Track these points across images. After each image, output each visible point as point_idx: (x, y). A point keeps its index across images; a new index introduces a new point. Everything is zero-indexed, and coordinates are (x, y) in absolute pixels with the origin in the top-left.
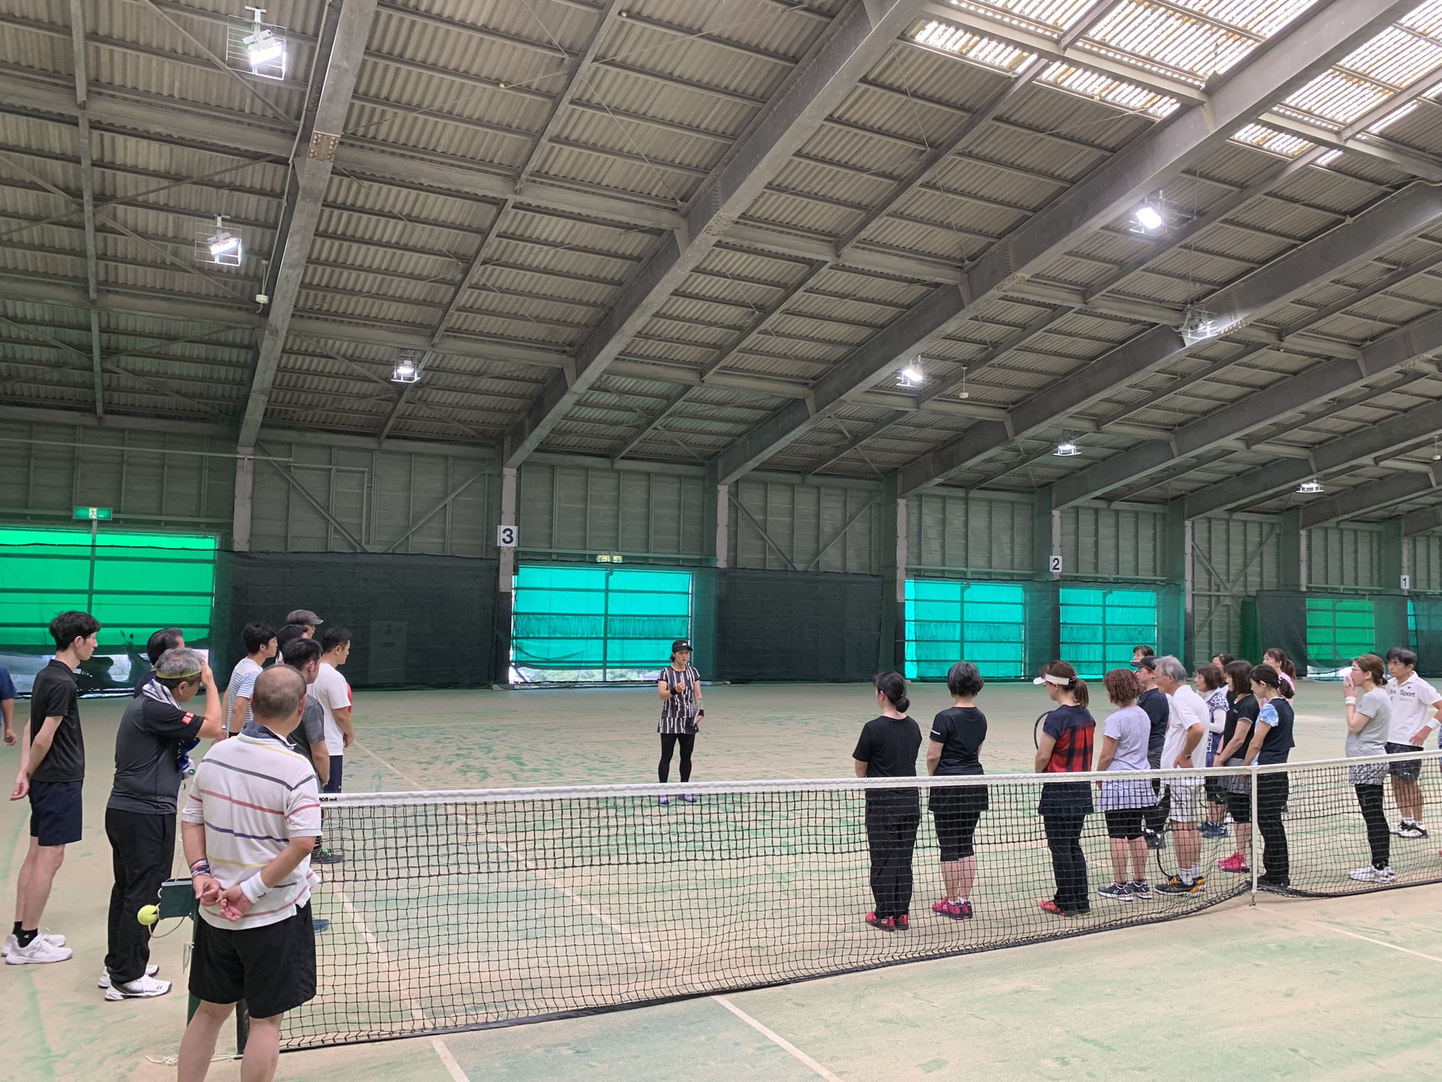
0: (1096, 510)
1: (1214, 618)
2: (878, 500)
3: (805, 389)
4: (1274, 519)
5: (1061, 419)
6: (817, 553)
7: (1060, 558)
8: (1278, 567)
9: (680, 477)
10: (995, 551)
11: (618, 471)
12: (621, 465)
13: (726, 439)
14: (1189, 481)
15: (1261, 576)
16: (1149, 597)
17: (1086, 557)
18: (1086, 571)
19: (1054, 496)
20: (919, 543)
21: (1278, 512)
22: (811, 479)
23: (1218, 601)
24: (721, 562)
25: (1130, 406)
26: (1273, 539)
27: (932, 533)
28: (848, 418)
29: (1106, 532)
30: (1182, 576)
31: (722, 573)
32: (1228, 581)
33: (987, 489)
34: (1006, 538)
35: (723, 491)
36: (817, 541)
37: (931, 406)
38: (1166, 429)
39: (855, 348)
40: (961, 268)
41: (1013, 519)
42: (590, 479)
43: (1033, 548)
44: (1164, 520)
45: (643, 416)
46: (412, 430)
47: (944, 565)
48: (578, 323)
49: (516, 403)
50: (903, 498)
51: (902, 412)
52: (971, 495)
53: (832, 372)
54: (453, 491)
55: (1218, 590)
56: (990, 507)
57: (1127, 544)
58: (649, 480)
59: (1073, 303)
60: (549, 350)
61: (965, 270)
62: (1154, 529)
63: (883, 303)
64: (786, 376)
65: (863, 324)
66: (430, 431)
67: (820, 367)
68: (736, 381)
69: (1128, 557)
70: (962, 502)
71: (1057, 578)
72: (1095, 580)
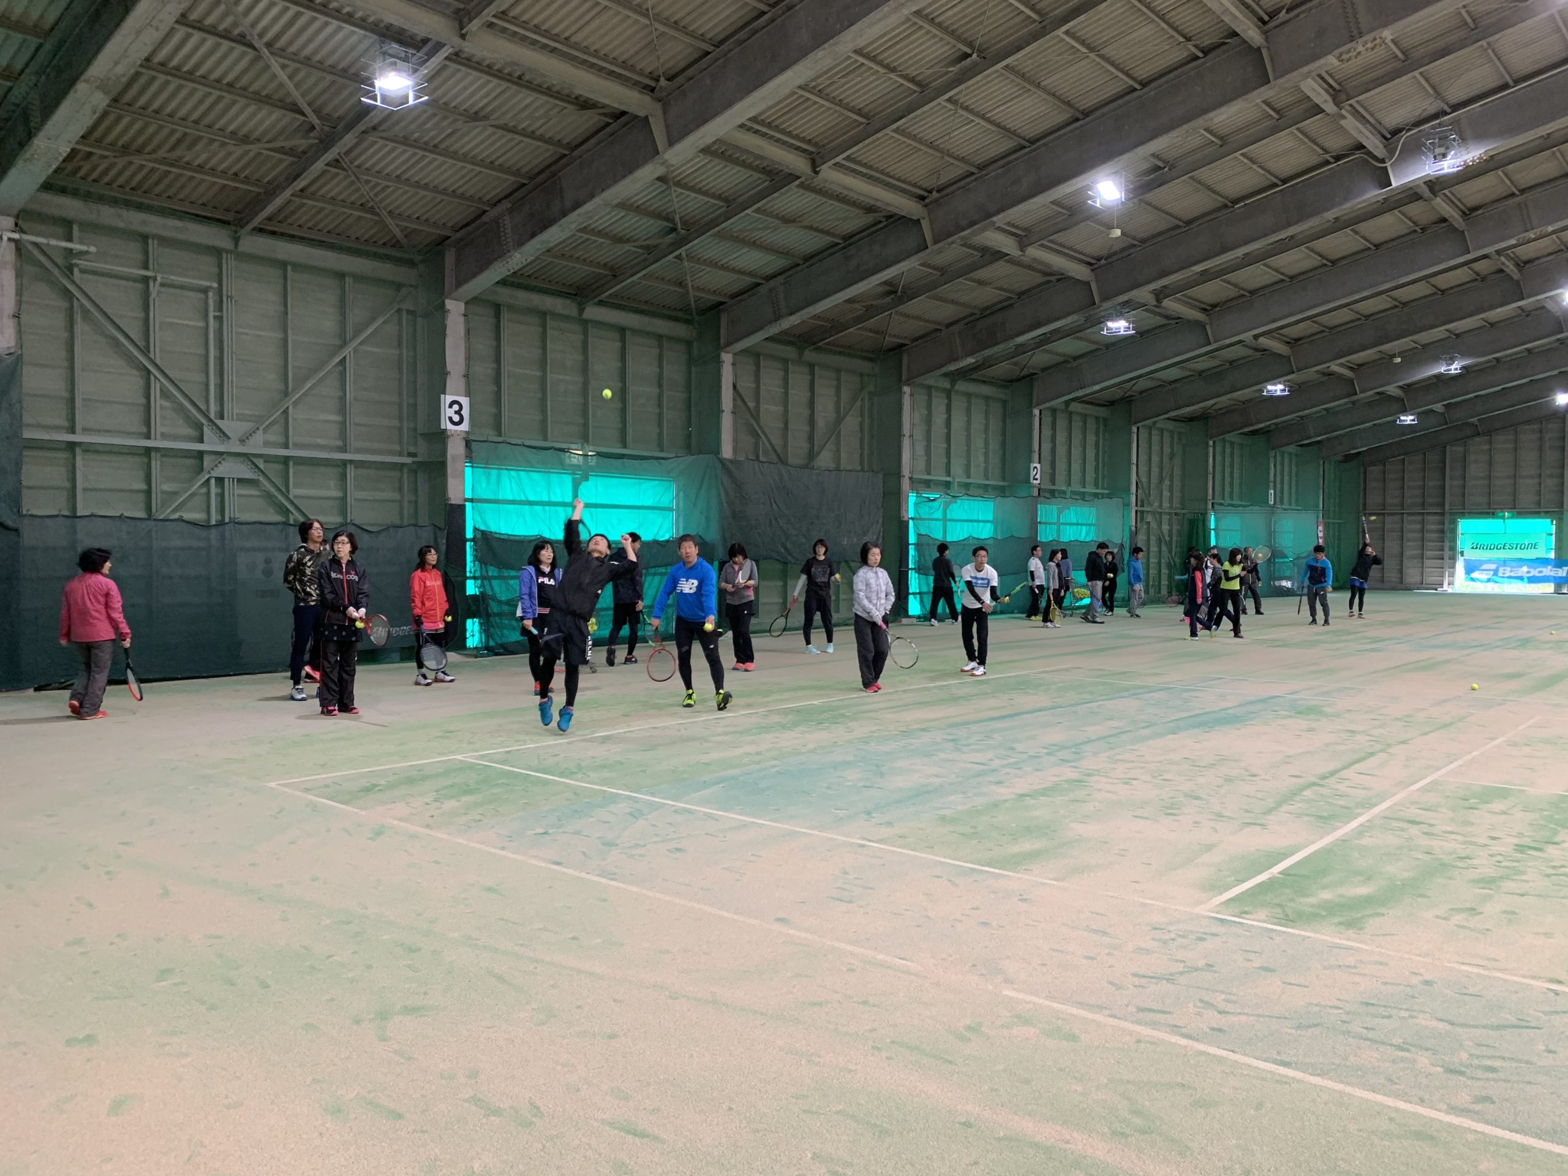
2: (874, 388)
3: (919, 204)
6: (812, 455)
7: (1038, 466)
8: (1182, 481)
9: (660, 337)
10: (972, 457)
11: (585, 323)
12: (593, 312)
15: (1171, 490)
19: (1035, 394)
21: (1188, 420)
22: (808, 355)
26: (1180, 451)
30: (1128, 489)
32: (1149, 495)
34: (980, 442)
35: (727, 358)
37: (1034, 252)
38: (1205, 310)
39: (1027, 144)
40: (1264, 23)
41: (987, 418)
42: (549, 332)
43: (1004, 454)
44: (1105, 425)
45: (674, 230)
46: (289, 221)
47: (929, 474)
48: (702, 35)
49: (498, 184)
50: (908, 385)
51: (999, 255)
52: (956, 387)
53: (972, 181)
54: (356, 335)
55: (1142, 506)
56: (969, 402)
57: (1076, 452)
58: (623, 340)
59: (1330, 107)
60: (628, 79)
61: (1266, 28)
62: (1097, 434)
63: (1122, 71)
64: (904, 181)
65: (1068, 104)
66: (320, 226)
67: (960, 169)
68: (850, 181)
69: (1076, 467)
70: (945, 396)
71: (1035, 490)
72: (1053, 493)
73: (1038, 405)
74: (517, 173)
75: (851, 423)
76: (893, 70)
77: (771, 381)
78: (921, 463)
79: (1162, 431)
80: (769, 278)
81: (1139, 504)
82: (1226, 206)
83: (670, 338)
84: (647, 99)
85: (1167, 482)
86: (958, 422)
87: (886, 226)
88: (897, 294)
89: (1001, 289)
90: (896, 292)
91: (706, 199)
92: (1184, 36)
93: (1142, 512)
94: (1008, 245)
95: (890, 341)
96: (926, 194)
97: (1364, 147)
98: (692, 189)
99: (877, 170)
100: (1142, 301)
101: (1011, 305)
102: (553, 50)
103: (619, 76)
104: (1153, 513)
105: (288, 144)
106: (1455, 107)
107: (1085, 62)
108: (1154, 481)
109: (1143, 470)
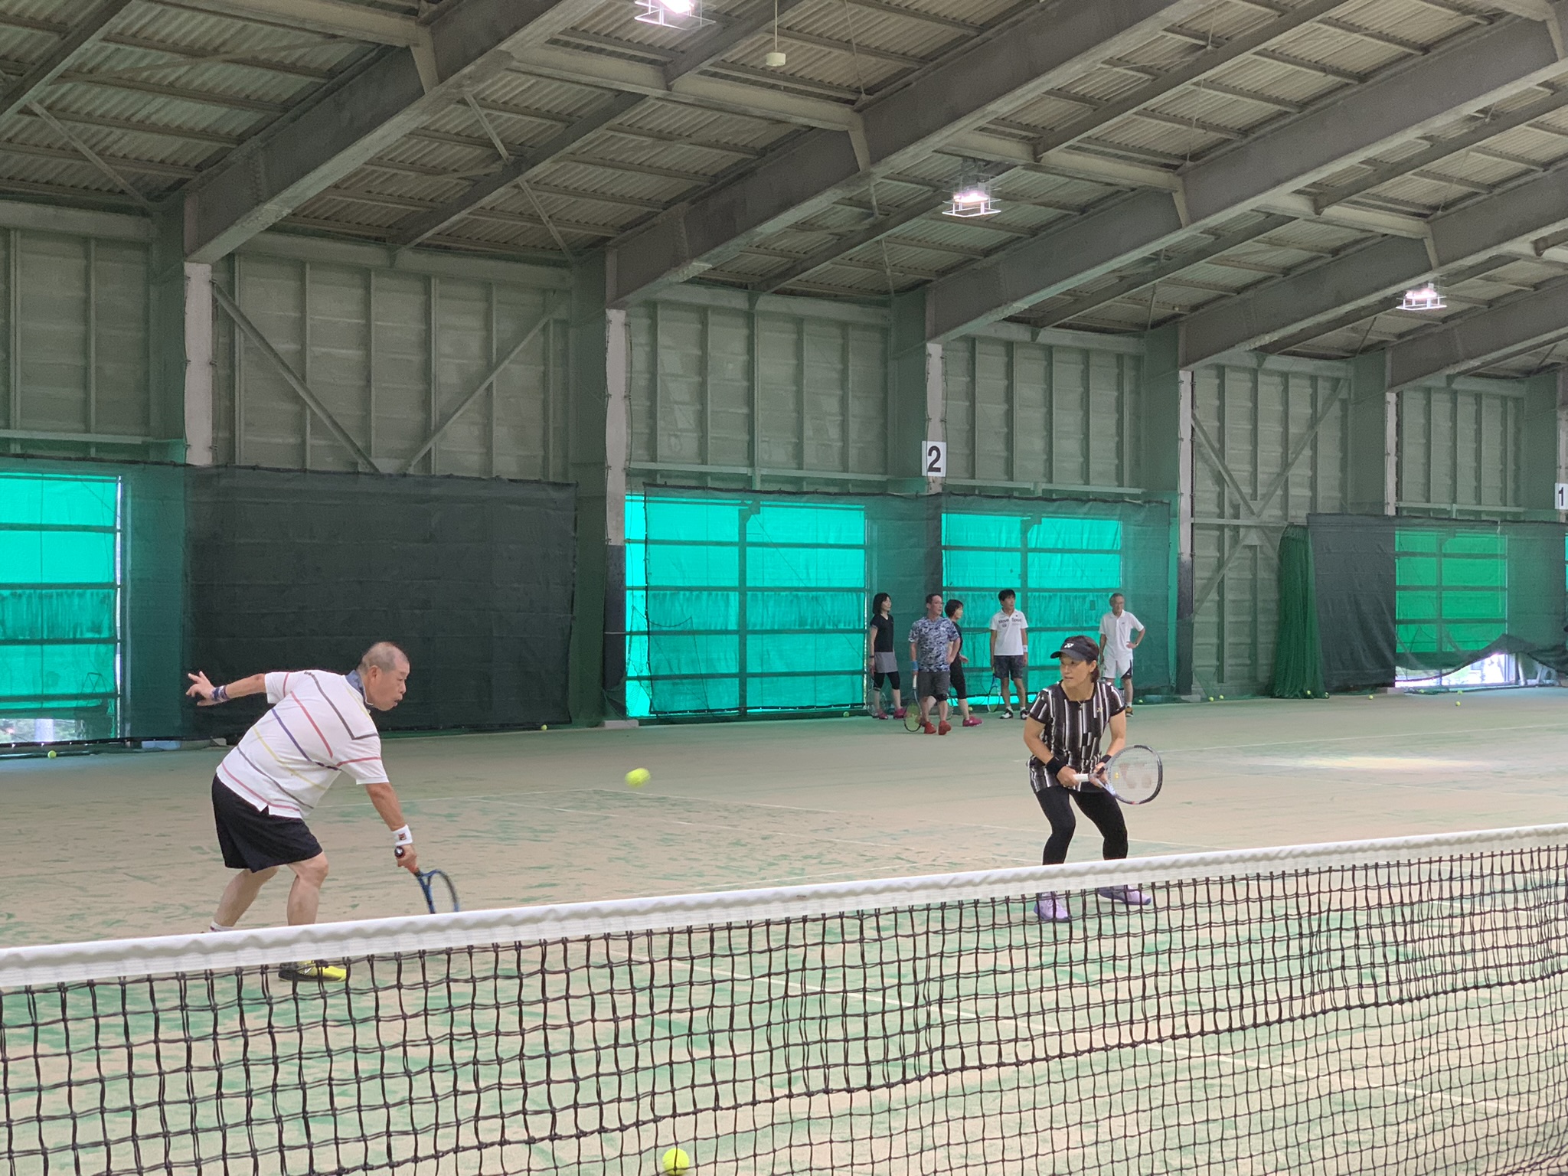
0: (1009, 346)
1: (1230, 574)
2: (561, 313)
3: (410, 24)
4: (1338, 369)
5: (964, 133)
6: (426, 432)
7: (942, 446)
8: (1343, 468)
9: (85, 240)
10: (808, 432)
13: (207, 148)
14: (1191, 284)
15: (1313, 486)
16: (1109, 531)
17: (990, 446)
18: (991, 475)
19: (930, 312)
20: (652, 414)
21: (1347, 354)
22: (408, 258)
23: (1236, 540)
24: (199, 452)
25: (1103, 107)
26: (1336, 410)
27: (678, 389)
28: (505, 106)
29: (1028, 391)
30: (1174, 487)
31: (200, 478)
32: (1254, 496)
33: (792, 293)
34: (831, 405)
35: (198, 277)
36: (426, 404)
37: (697, 86)
41: (844, 360)
43: (885, 426)
44: (1137, 366)
47: (704, 462)
50: (620, 306)
52: (759, 306)
55: (1237, 516)
56: (800, 333)
57: (1067, 420)
58: (4, 249)
69: (1068, 446)
70: (741, 321)
71: (936, 489)
72: (1008, 494)
73: (935, 335)
75: (517, 371)
77: (331, 305)
78: (689, 444)
79: (1285, 376)
81: (1228, 510)
83: (101, 242)
85: (1300, 472)
86: (775, 367)
87: (377, 59)
88: (502, 158)
90: (497, 157)
93: (1236, 529)
94: (629, 79)
96: (414, 6)
101: (753, 170)
104: (1262, 528)
108: (1268, 470)
109: (1237, 449)
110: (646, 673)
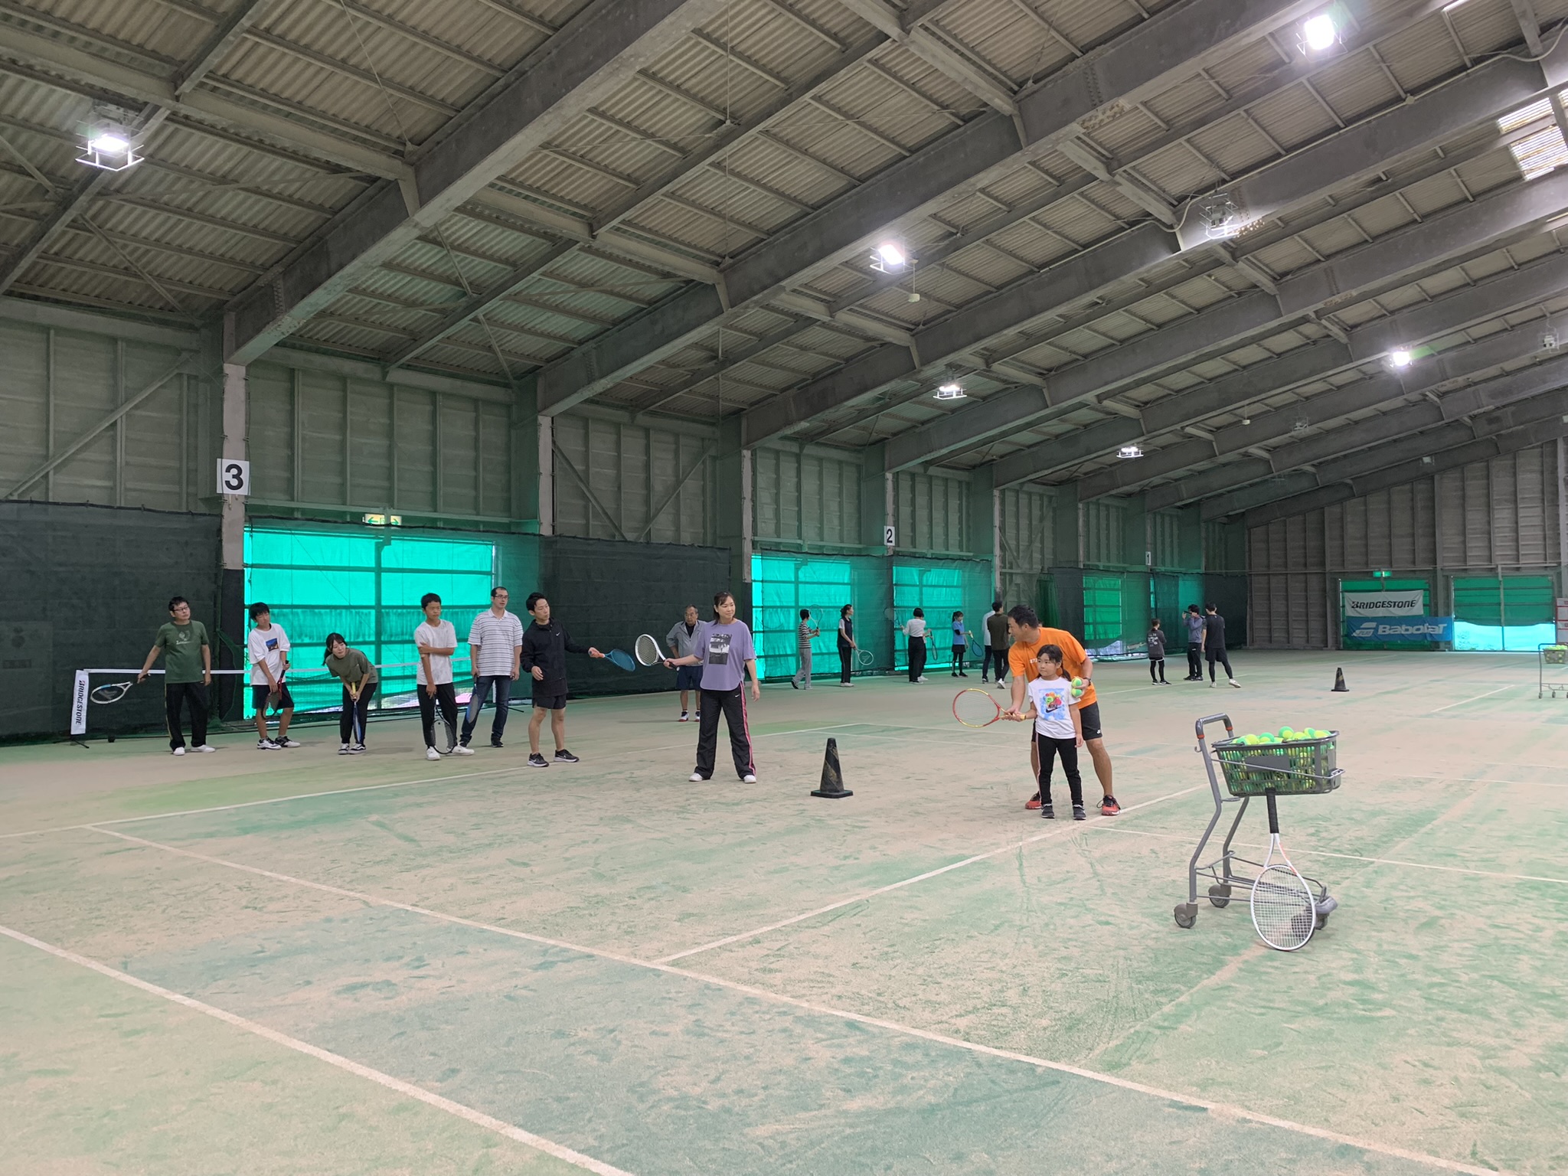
2: (712, 452)
3: (714, 271)
4: (1052, 491)
6: (648, 519)
7: (893, 529)
8: (1056, 543)
9: (475, 401)
10: (825, 521)
11: (391, 386)
12: (396, 376)
15: (1042, 553)
19: (887, 457)
21: (1057, 484)
30: (991, 551)
31: (547, 543)
32: (1018, 557)
34: (834, 506)
35: (545, 422)
37: (844, 317)
38: (1041, 374)
39: (810, 210)
40: (1015, 93)
41: (840, 482)
42: (349, 396)
43: (860, 518)
44: (968, 489)
45: (465, 294)
46: (51, 285)
47: (779, 537)
48: (442, 100)
49: (265, 250)
50: (748, 449)
51: (810, 322)
52: (805, 451)
53: (762, 247)
54: (127, 400)
55: (1011, 568)
56: (821, 466)
57: (938, 516)
58: (434, 403)
59: (1101, 173)
60: (374, 144)
61: (1018, 97)
62: (960, 499)
63: (886, 138)
64: (695, 247)
65: (842, 170)
66: (86, 290)
67: (749, 236)
68: (633, 245)
69: (938, 530)
70: (793, 459)
71: (891, 553)
72: (914, 556)
73: (890, 468)
74: (284, 237)
75: (691, 485)
76: (652, 136)
77: (601, 444)
78: (771, 527)
80: (581, 343)
81: (1008, 566)
82: (1031, 272)
83: (487, 402)
84: (397, 163)
85: (1037, 544)
86: (810, 485)
87: (686, 292)
88: (718, 359)
89: (826, 354)
90: (716, 357)
91: (494, 264)
92: (937, 104)
93: (1011, 574)
94: (815, 310)
95: (724, 405)
96: (720, 260)
97: (1150, 215)
98: (475, 253)
99: (663, 235)
100: (971, 365)
101: (840, 370)
102: (288, 115)
103: (364, 141)
104: (1022, 574)
105: (30, 206)
106: (1234, 176)
107: (847, 129)
108: (1023, 544)
109: (1011, 533)
110: (762, 654)
